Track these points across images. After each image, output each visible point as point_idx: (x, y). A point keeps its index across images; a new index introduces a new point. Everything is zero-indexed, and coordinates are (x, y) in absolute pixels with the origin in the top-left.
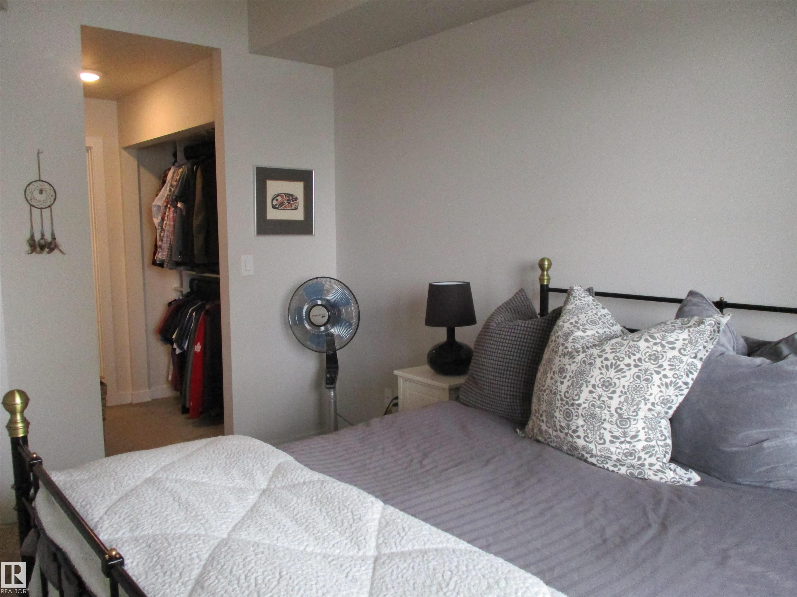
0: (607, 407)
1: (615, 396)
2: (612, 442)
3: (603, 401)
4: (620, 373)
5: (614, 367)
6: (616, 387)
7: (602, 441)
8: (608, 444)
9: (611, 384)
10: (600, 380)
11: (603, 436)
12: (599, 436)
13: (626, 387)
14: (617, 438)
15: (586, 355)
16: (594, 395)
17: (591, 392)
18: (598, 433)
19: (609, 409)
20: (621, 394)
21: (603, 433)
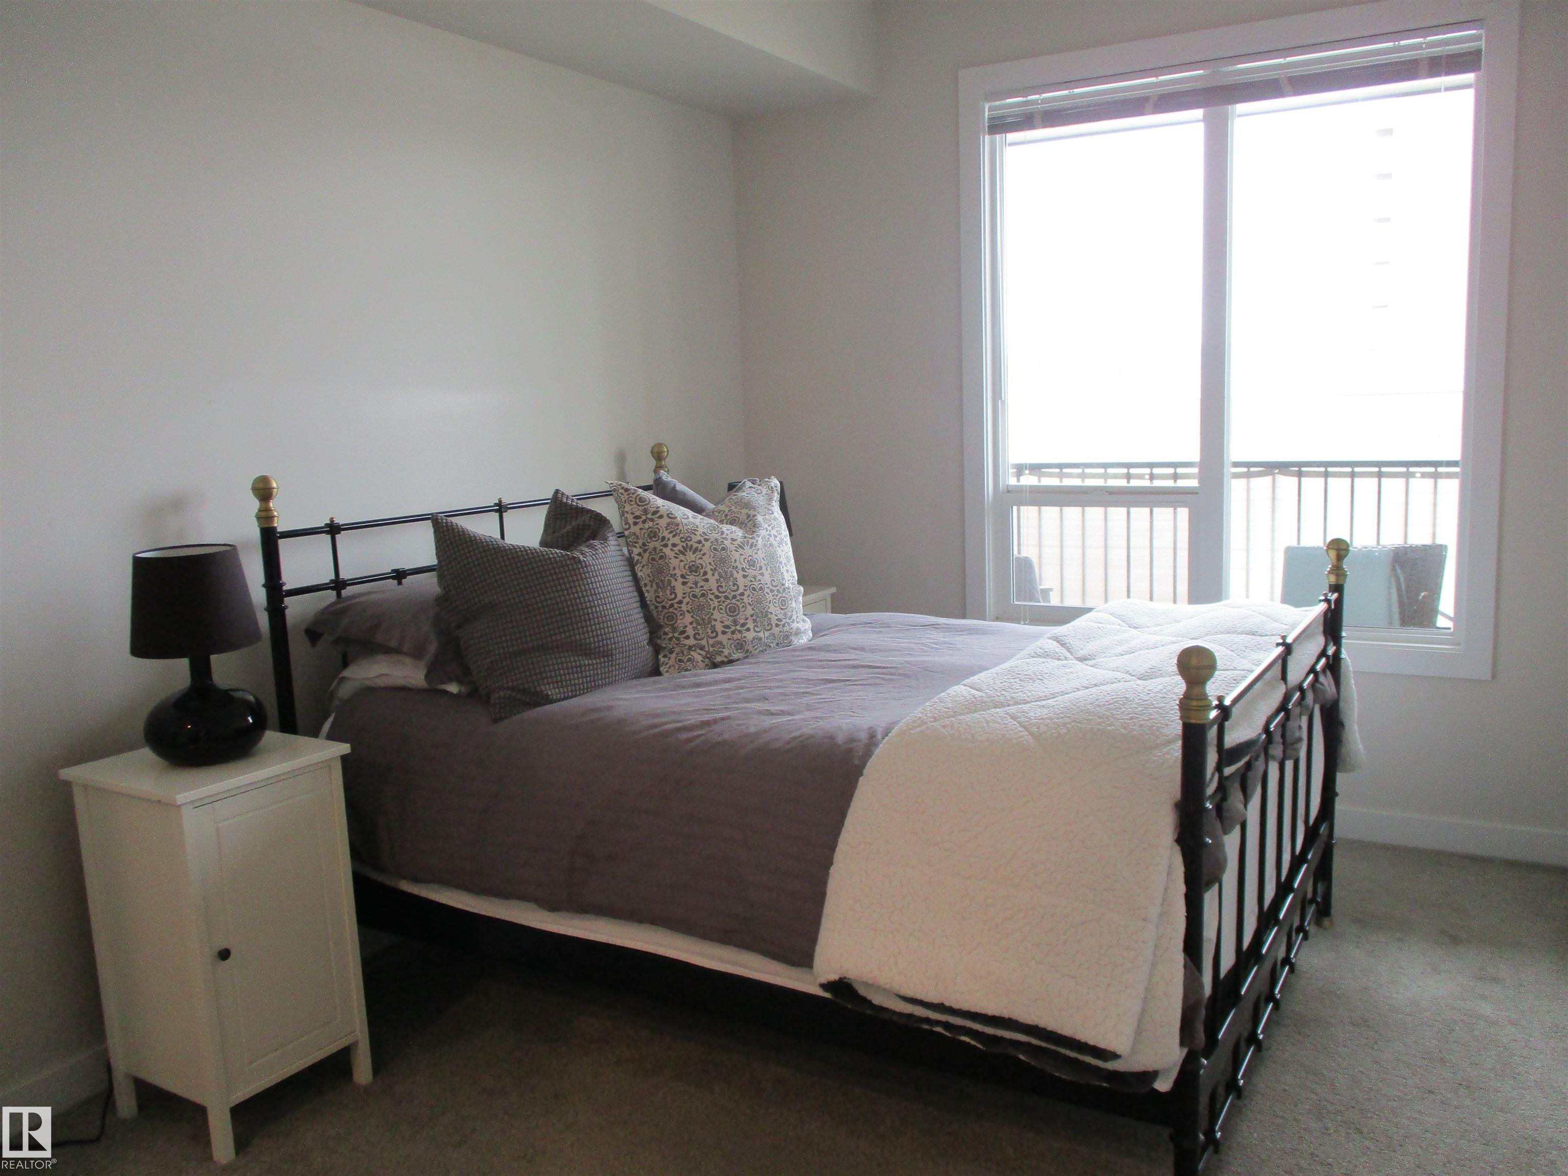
0: (708, 591)
1: (709, 576)
2: (724, 633)
3: (702, 587)
4: (698, 553)
5: (688, 550)
6: (704, 568)
7: (714, 634)
8: (720, 635)
9: (698, 567)
10: (685, 568)
11: (715, 628)
12: (710, 629)
13: (713, 563)
14: (727, 627)
15: (650, 553)
16: (689, 585)
17: (684, 583)
18: (709, 626)
19: (711, 592)
20: (712, 572)
21: (715, 625)
